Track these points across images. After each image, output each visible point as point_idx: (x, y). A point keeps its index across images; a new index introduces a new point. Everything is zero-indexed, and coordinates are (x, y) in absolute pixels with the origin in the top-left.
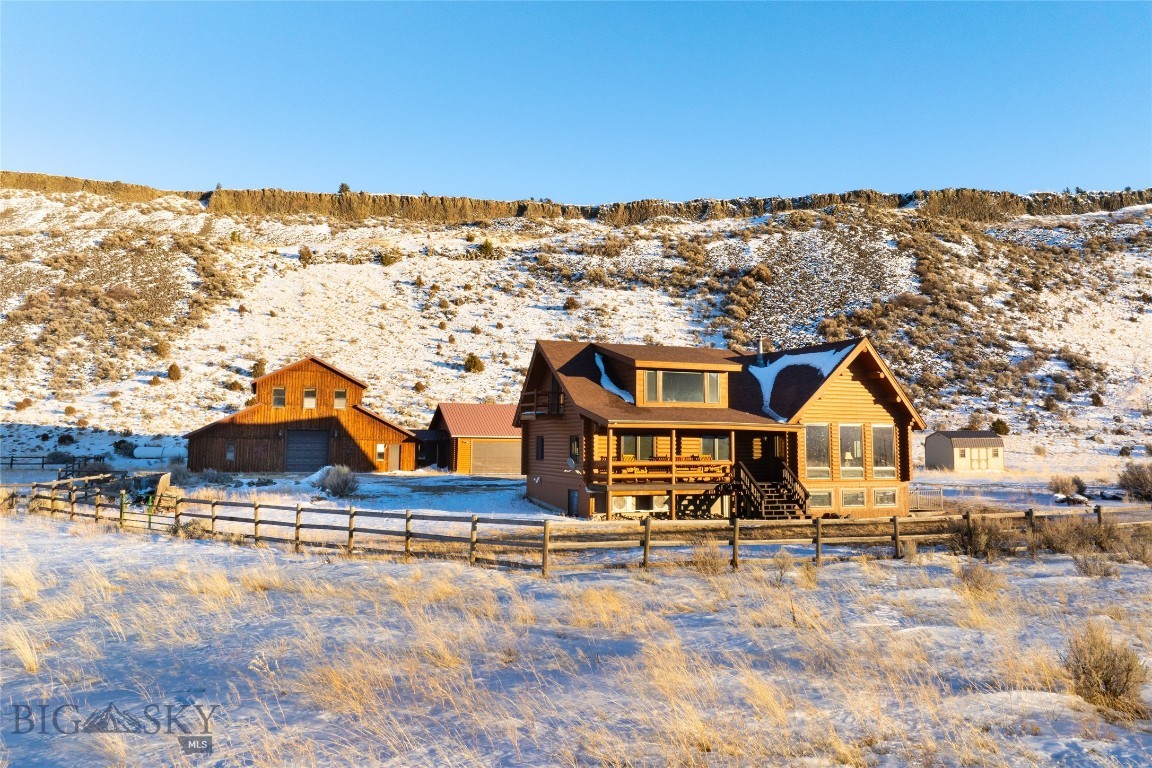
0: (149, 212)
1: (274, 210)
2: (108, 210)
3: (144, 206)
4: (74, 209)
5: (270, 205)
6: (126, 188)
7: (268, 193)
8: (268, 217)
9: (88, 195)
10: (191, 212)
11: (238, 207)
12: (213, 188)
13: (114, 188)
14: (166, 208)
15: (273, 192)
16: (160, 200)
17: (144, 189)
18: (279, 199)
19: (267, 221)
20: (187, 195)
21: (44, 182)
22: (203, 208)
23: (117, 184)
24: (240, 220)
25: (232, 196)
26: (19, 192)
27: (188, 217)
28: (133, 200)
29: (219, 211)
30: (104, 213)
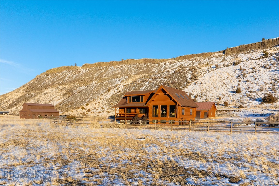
0: (210, 59)
1: (242, 51)
2: (201, 60)
3: (209, 57)
4: (194, 62)
6: (205, 54)
7: (240, 46)
9: (197, 57)
10: (220, 56)
11: (232, 52)
12: (226, 49)
13: (202, 55)
14: (214, 57)
16: (213, 55)
17: (209, 53)
18: (243, 47)
20: (220, 52)
21: (188, 57)
22: (223, 54)
23: (203, 53)
24: (232, 56)
25: (231, 49)
26: (183, 60)
27: (219, 58)
28: (207, 56)
29: (228, 54)
30: (200, 61)
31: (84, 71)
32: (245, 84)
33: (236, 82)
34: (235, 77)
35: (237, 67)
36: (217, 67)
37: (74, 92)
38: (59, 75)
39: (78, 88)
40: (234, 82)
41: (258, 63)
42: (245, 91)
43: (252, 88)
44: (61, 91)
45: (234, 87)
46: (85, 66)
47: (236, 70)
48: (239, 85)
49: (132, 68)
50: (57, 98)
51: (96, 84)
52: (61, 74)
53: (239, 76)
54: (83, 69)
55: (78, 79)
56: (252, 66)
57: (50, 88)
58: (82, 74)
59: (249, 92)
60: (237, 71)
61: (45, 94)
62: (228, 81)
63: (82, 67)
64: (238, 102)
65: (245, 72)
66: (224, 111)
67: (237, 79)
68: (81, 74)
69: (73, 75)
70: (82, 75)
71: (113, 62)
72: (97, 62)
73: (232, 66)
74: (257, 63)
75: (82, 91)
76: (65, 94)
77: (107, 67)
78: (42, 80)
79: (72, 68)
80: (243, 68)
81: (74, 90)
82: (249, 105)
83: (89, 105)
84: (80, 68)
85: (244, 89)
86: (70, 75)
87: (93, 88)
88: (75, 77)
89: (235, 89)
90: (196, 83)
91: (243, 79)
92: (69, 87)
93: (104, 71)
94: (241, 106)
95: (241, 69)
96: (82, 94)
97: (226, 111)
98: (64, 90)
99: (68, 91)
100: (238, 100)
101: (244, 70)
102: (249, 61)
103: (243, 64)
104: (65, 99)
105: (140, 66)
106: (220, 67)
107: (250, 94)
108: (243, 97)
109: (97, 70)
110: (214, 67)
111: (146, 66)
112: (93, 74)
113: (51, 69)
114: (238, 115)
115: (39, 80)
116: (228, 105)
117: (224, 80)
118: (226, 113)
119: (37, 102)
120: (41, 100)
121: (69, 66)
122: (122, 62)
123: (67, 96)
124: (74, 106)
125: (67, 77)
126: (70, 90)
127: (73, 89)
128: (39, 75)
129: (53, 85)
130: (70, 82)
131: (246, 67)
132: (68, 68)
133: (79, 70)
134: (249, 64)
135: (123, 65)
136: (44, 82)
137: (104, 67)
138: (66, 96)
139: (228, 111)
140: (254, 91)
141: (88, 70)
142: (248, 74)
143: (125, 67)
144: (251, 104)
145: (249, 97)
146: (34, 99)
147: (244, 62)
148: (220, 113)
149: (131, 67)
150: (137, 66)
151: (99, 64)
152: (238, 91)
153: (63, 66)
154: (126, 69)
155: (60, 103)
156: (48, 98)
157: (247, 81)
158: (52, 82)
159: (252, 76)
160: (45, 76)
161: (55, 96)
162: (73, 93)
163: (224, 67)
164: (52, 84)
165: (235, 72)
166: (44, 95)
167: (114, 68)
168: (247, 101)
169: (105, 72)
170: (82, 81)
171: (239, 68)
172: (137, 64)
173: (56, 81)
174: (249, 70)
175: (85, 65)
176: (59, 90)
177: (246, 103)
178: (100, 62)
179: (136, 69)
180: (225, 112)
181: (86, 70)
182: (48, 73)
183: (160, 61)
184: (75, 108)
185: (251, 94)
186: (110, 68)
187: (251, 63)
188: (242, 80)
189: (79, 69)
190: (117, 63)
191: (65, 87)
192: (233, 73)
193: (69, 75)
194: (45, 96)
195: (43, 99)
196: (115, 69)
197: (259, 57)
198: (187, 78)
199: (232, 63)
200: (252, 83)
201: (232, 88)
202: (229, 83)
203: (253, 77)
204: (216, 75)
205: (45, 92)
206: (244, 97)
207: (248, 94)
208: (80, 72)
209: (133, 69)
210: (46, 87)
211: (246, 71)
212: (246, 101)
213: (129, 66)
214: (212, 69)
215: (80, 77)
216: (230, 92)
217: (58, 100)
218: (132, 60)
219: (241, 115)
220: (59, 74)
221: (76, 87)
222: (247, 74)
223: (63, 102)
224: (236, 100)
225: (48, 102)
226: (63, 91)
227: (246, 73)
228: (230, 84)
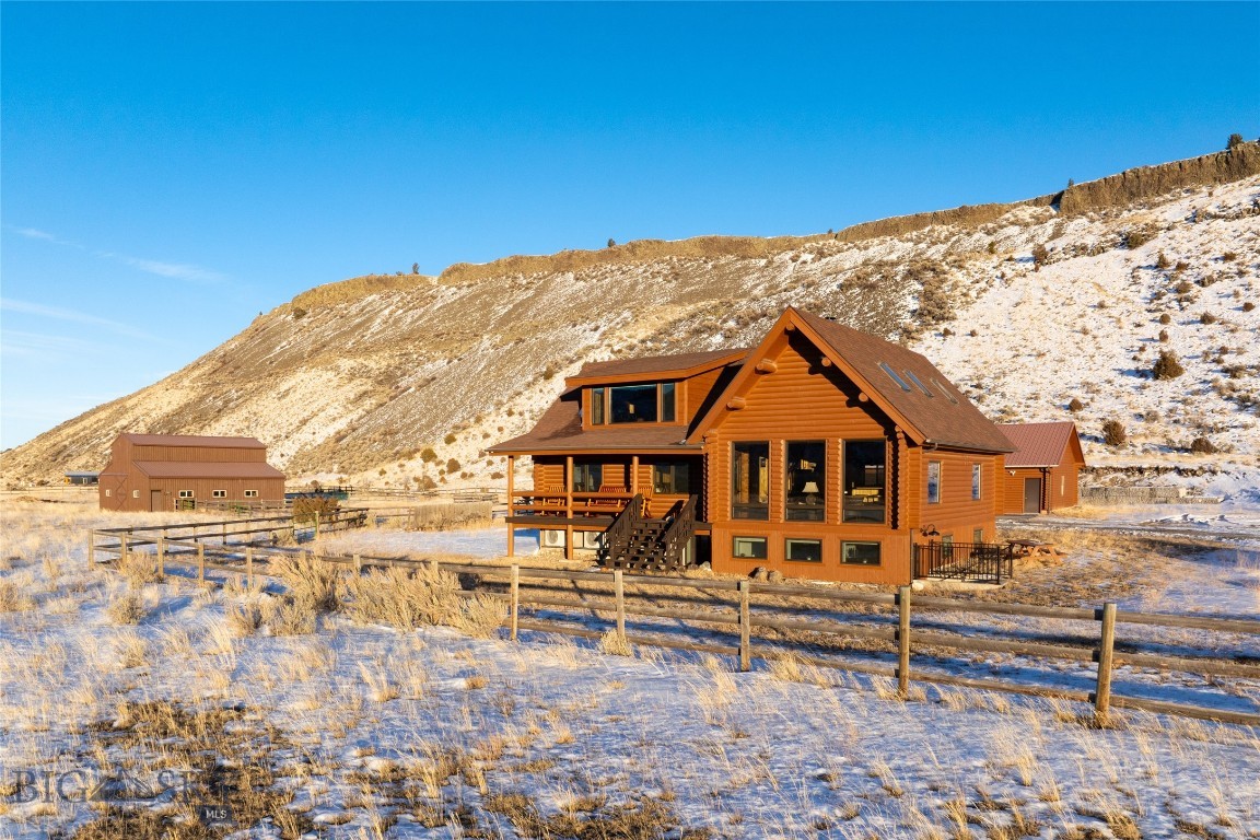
0: (995, 231)
1: (1139, 196)
2: (954, 239)
3: (990, 225)
4: (923, 246)
5: (1134, 190)
6: (973, 211)
7: (1130, 175)
8: (1131, 206)
9: (936, 227)
10: (1039, 221)
11: (1095, 201)
12: (1064, 187)
13: (961, 215)
14: (1012, 223)
15: (1136, 173)
16: (1007, 215)
17: (991, 207)
18: (1144, 179)
19: (1130, 211)
20: (1037, 202)
21: (897, 225)
22: (1054, 212)
23: (963, 208)
24: (1095, 216)
25: (1086, 190)
26: (876, 241)
27: (1036, 227)
28: (980, 222)
29: (1073, 212)
30: (949, 243)
31: (449, 294)
32: (1197, 334)
33: (1147, 323)
34: (1137, 299)
35: (1143, 256)
36: (1040, 258)
37: (403, 384)
38: (345, 312)
39: (419, 369)
40: (1138, 325)
41: (1248, 235)
42: (1201, 365)
43: (1240, 352)
44: (351, 380)
45: (1142, 349)
46: (455, 273)
47: (1139, 267)
48: (1163, 337)
49: (654, 277)
50: (331, 411)
51: (495, 347)
52: (354, 309)
53: (1158, 296)
54: (444, 287)
55: (424, 330)
56: (1220, 249)
57: (304, 368)
58: (441, 308)
59: (1226, 371)
60: (1142, 273)
61: (284, 396)
62: (1106, 320)
63: (444, 276)
64: (1175, 422)
65: (1185, 278)
66: (1116, 470)
67: (1150, 311)
68: (436, 308)
69: (405, 312)
70: (438, 309)
71: (570, 257)
72: (505, 256)
73: (1112, 251)
74: (1242, 234)
75: (434, 379)
76: (365, 393)
77: (545, 277)
78: (277, 333)
79: (401, 280)
80: (1171, 257)
81: (404, 375)
82: (1244, 438)
83: (458, 442)
84: (434, 280)
85: (1197, 357)
86: (391, 314)
87: (483, 365)
88: (412, 323)
89: (1143, 356)
90: (947, 333)
91: (1182, 309)
92: (384, 363)
93: (531, 293)
94: (1201, 446)
95: (1162, 264)
96: (432, 393)
97: (1127, 470)
98: (361, 376)
99: (380, 383)
100: (1171, 411)
101: (1181, 267)
102: (1202, 226)
103: (1169, 241)
104: (361, 418)
105: (688, 268)
106: (1057, 256)
107: (1234, 381)
108: (1196, 397)
109: (504, 290)
110: (1028, 260)
111: (714, 267)
112: (486, 305)
113: (314, 290)
114: (1206, 496)
115: (263, 333)
116: (1127, 440)
117: (1084, 319)
118: (1132, 479)
119: (248, 427)
120: (261, 421)
121: (390, 275)
122: (611, 252)
123: (374, 402)
124: (394, 445)
125: (379, 321)
126: (388, 378)
127: (399, 373)
128: (265, 316)
129: (316, 354)
130: (389, 343)
131: (1189, 254)
132: (385, 282)
133: (430, 292)
134: (1201, 240)
135: (613, 268)
136: (284, 344)
137: (535, 275)
138: (368, 403)
139: (1141, 471)
140: (1253, 367)
141: (464, 291)
142: (1203, 285)
143: (623, 273)
144: (1251, 431)
145: (1230, 398)
146: (234, 416)
147: (1171, 233)
148: (1095, 480)
149: (648, 274)
150: (673, 268)
151: (515, 263)
152: (1165, 368)
153: (363, 274)
154: (627, 282)
155: (338, 433)
156: (292, 412)
157: (1206, 319)
158: (314, 342)
159: (1229, 296)
160: (290, 318)
161: (322, 402)
162: (398, 387)
163: (1075, 256)
164: (316, 351)
165: (1135, 280)
166: (279, 399)
167: (577, 279)
168: (1227, 419)
169: (535, 296)
170: (438, 336)
171: (1154, 261)
172: (675, 259)
173: (332, 340)
174: (1205, 265)
175: (455, 269)
176: (340, 376)
177: (1220, 425)
178: (519, 254)
179: (670, 282)
180: (1121, 475)
181: (460, 289)
182: (302, 306)
183: (772, 245)
184: (397, 455)
185: (1237, 383)
186: (558, 280)
187: (1213, 236)
188: (1176, 316)
189: (431, 287)
190: (587, 259)
191: (366, 363)
192: (1124, 284)
193: (387, 312)
194: (283, 401)
195: (273, 415)
196: (582, 283)
197: (1247, 204)
198: (899, 312)
199: (1112, 240)
200: (1232, 326)
201: (1132, 355)
202: (1109, 328)
203: (1232, 299)
204: (1040, 294)
205: (283, 387)
206: (1203, 398)
207: (1224, 381)
208: (434, 297)
209: (658, 283)
210: (291, 363)
211: (1189, 272)
212: (1219, 418)
213: (641, 270)
214: (1020, 266)
215: (431, 319)
216: (1122, 372)
217: (334, 419)
218: (651, 243)
219: (1220, 492)
220: (346, 309)
221: (413, 361)
222: (1198, 287)
223: (354, 430)
224: (1162, 414)
225: (291, 428)
226: (358, 381)
227: (1191, 281)
228: (1115, 337)
